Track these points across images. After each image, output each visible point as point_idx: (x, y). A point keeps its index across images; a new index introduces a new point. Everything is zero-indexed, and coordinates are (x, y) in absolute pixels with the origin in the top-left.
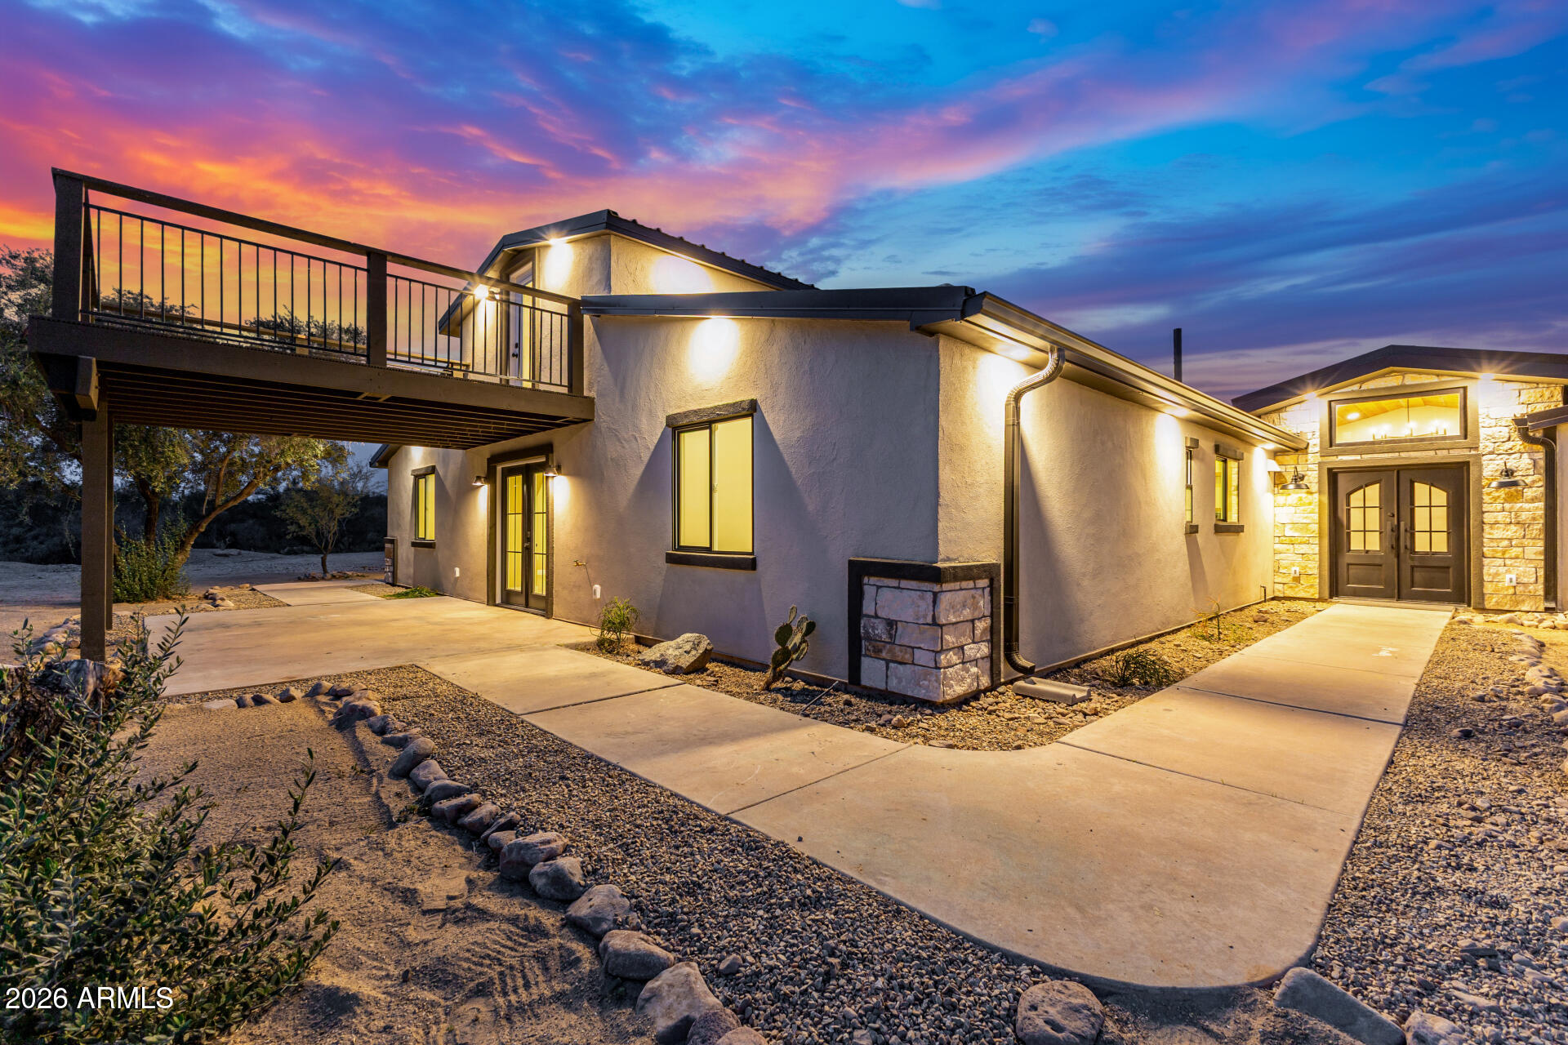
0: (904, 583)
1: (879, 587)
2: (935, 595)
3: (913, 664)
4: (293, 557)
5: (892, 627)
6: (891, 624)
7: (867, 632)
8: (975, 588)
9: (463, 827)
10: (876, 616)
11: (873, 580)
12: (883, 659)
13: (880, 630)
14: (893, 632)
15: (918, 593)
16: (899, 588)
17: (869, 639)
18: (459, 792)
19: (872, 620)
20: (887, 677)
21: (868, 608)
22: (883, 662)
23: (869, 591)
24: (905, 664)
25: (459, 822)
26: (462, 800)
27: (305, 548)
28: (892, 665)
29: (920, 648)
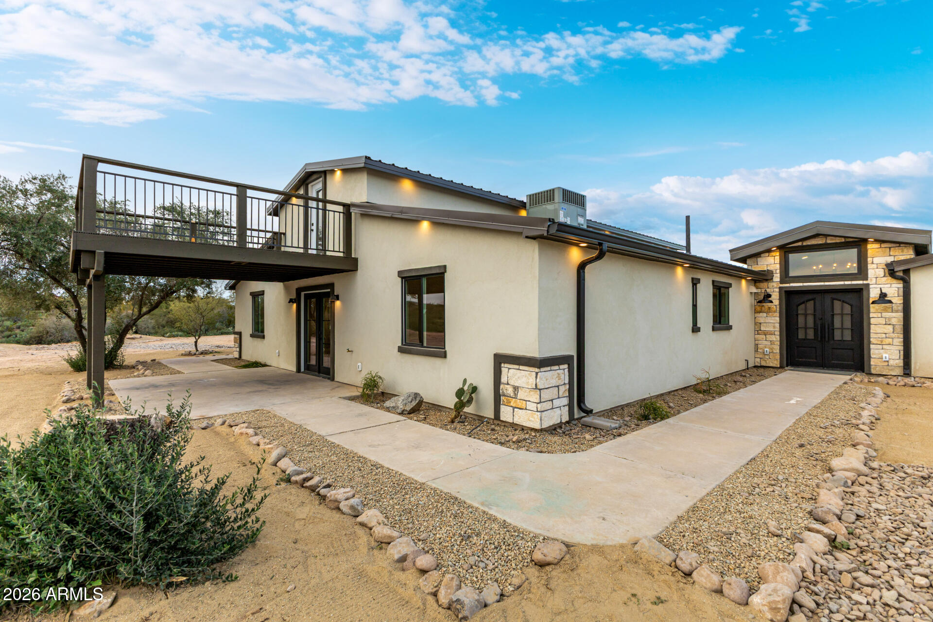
0: (522, 367)
1: (509, 369)
2: (537, 373)
3: (526, 409)
4: (172, 339)
5: (516, 390)
6: (516, 389)
7: (503, 392)
8: (560, 369)
9: (306, 487)
10: (508, 384)
11: (506, 365)
12: (511, 407)
13: (510, 391)
14: (516, 392)
15: (529, 372)
16: (519, 369)
17: (504, 395)
18: (301, 473)
19: (506, 386)
20: (513, 415)
21: (504, 379)
22: (512, 408)
23: (504, 371)
24: (523, 409)
25: (304, 485)
26: (304, 476)
27: (180, 333)
28: (515, 409)
29: (529, 401)
